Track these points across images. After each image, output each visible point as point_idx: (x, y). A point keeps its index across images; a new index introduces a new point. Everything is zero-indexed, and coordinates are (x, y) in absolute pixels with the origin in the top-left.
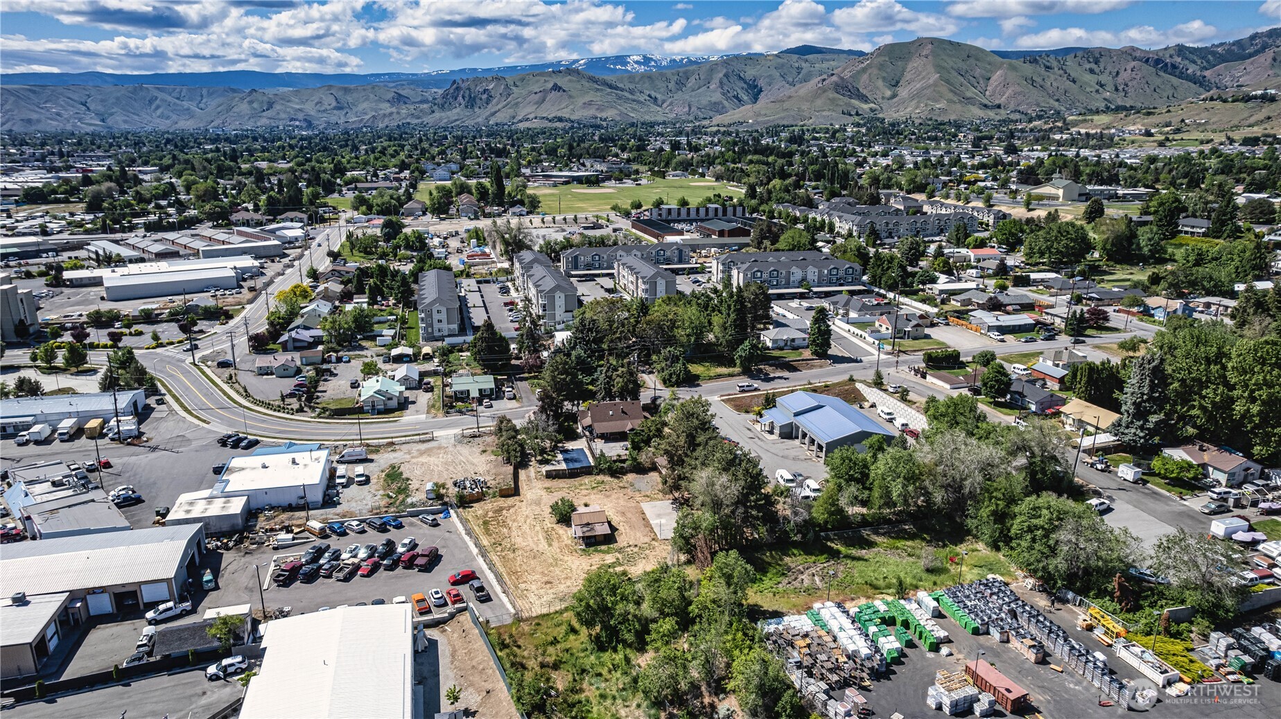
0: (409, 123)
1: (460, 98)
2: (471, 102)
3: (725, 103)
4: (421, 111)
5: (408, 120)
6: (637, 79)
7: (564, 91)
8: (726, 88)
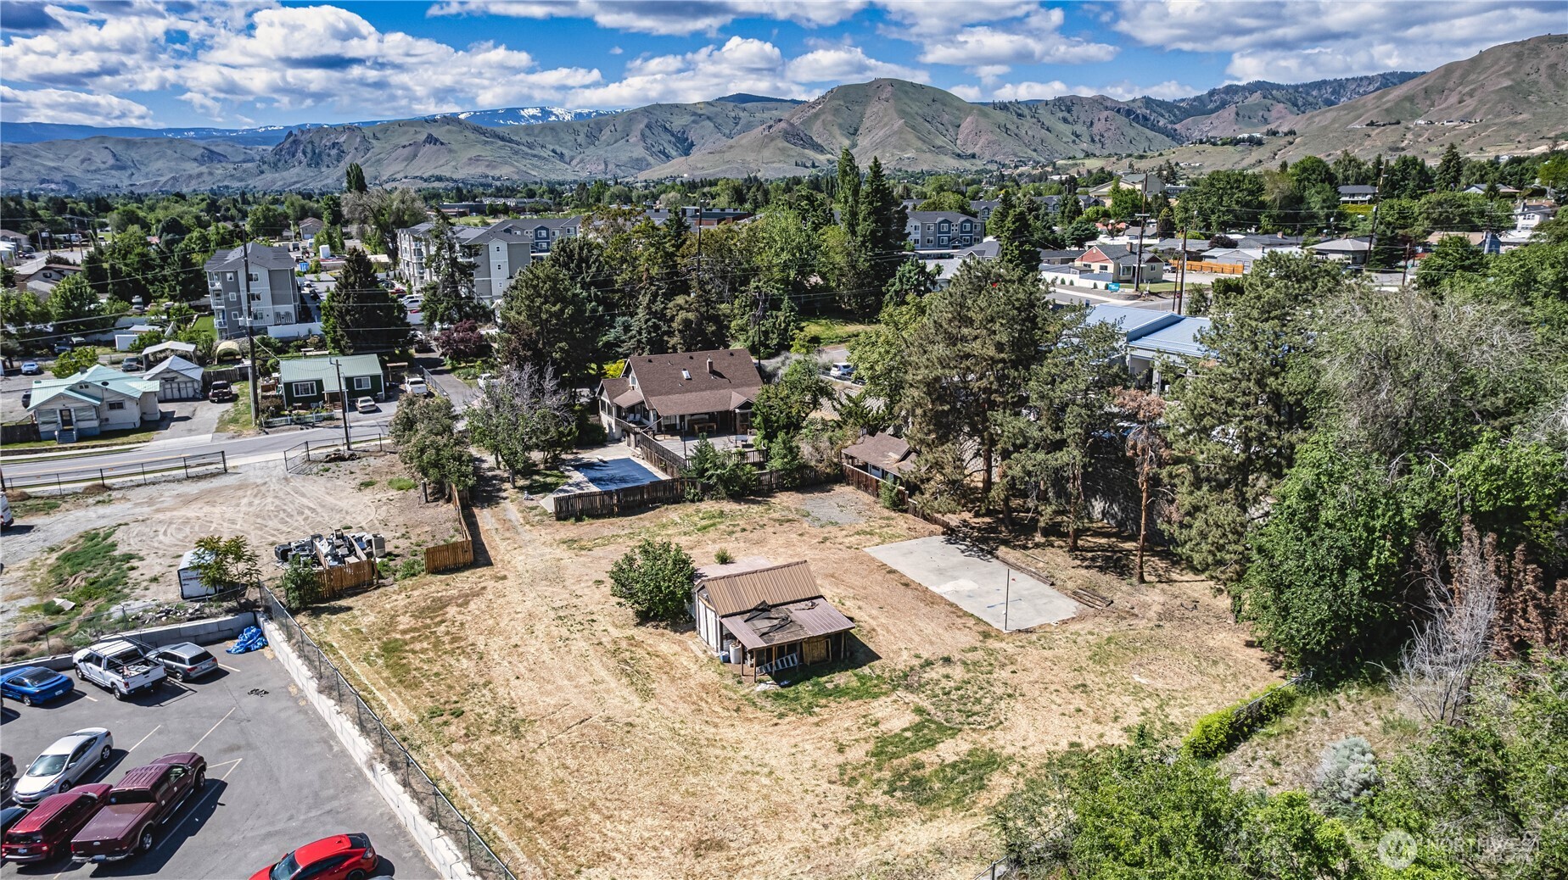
0: (227, 187)
1: (300, 155)
2: (316, 160)
3: (650, 158)
4: (245, 171)
5: (226, 183)
6: (536, 132)
7: (442, 144)
8: (649, 141)
